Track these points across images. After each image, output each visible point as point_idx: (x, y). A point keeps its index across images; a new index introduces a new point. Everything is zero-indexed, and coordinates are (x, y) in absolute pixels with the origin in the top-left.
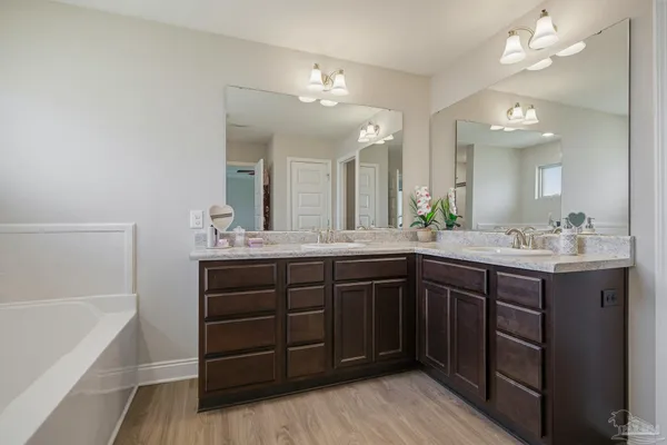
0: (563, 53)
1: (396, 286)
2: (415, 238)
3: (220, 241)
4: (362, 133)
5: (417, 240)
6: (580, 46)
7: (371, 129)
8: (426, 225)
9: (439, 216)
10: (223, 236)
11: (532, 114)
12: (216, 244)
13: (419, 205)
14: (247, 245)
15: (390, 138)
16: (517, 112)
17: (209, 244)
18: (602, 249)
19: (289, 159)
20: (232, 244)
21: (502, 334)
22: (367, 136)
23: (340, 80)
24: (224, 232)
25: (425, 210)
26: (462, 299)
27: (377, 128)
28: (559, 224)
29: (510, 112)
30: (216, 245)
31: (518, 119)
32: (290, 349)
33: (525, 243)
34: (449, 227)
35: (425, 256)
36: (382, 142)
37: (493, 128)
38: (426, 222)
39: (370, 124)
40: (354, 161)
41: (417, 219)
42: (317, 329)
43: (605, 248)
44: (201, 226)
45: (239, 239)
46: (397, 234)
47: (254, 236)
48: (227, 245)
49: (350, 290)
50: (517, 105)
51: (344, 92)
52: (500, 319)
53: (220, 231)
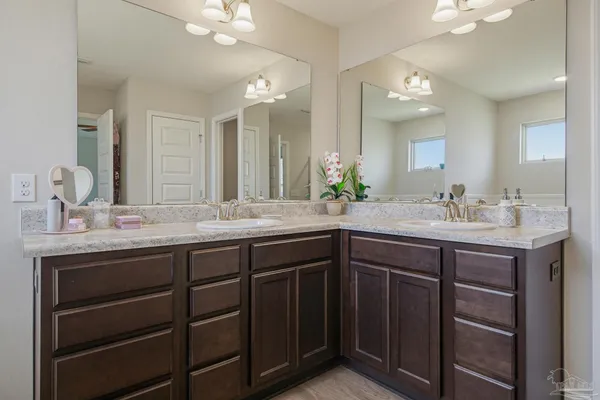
0: (489, 19)
1: (319, 272)
2: (324, 211)
3: (72, 221)
4: (250, 88)
5: (327, 213)
6: (507, 13)
7: (261, 83)
8: (337, 197)
9: (349, 187)
10: (73, 214)
11: (426, 84)
12: (62, 224)
13: (329, 173)
14: (115, 225)
15: (283, 97)
16: (415, 81)
17: (50, 226)
18: (538, 220)
19: (149, 113)
20: (90, 224)
21: (461, 321)
22: (255, 92)
23: (244, 10)
24: (75, 207)
25: (336, 180)
26: (405, 281)
27: (268, 83)
28: (442, 196)
29: (407, 80)
30: (62, 227)
31: (412, 89)
32: (194, 374)
33: (459, 216)
34: (360, 198)
35: (352, 232)
36: (272, 101)
37: (392, 95)
38: (336, 192)
39: (261, 77)
40: (235, 121)
41: (327, 190)
42: (230, 340)
43: (542, 219)
44: (31, 198)
45: (102, 218)
46: (306, 207)
47: (124, 212)
48: (82, 227)
49: (269, 281)
50: (416, 74)
51: (249, 26)
52: (460, 304)
53: (69, 206)
